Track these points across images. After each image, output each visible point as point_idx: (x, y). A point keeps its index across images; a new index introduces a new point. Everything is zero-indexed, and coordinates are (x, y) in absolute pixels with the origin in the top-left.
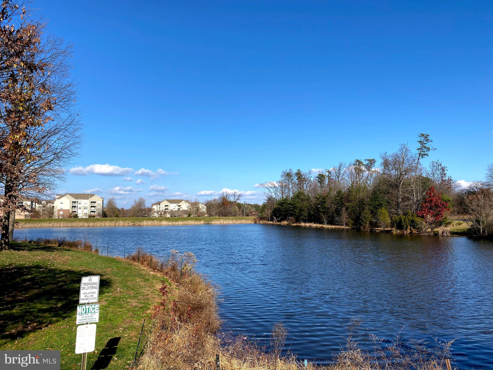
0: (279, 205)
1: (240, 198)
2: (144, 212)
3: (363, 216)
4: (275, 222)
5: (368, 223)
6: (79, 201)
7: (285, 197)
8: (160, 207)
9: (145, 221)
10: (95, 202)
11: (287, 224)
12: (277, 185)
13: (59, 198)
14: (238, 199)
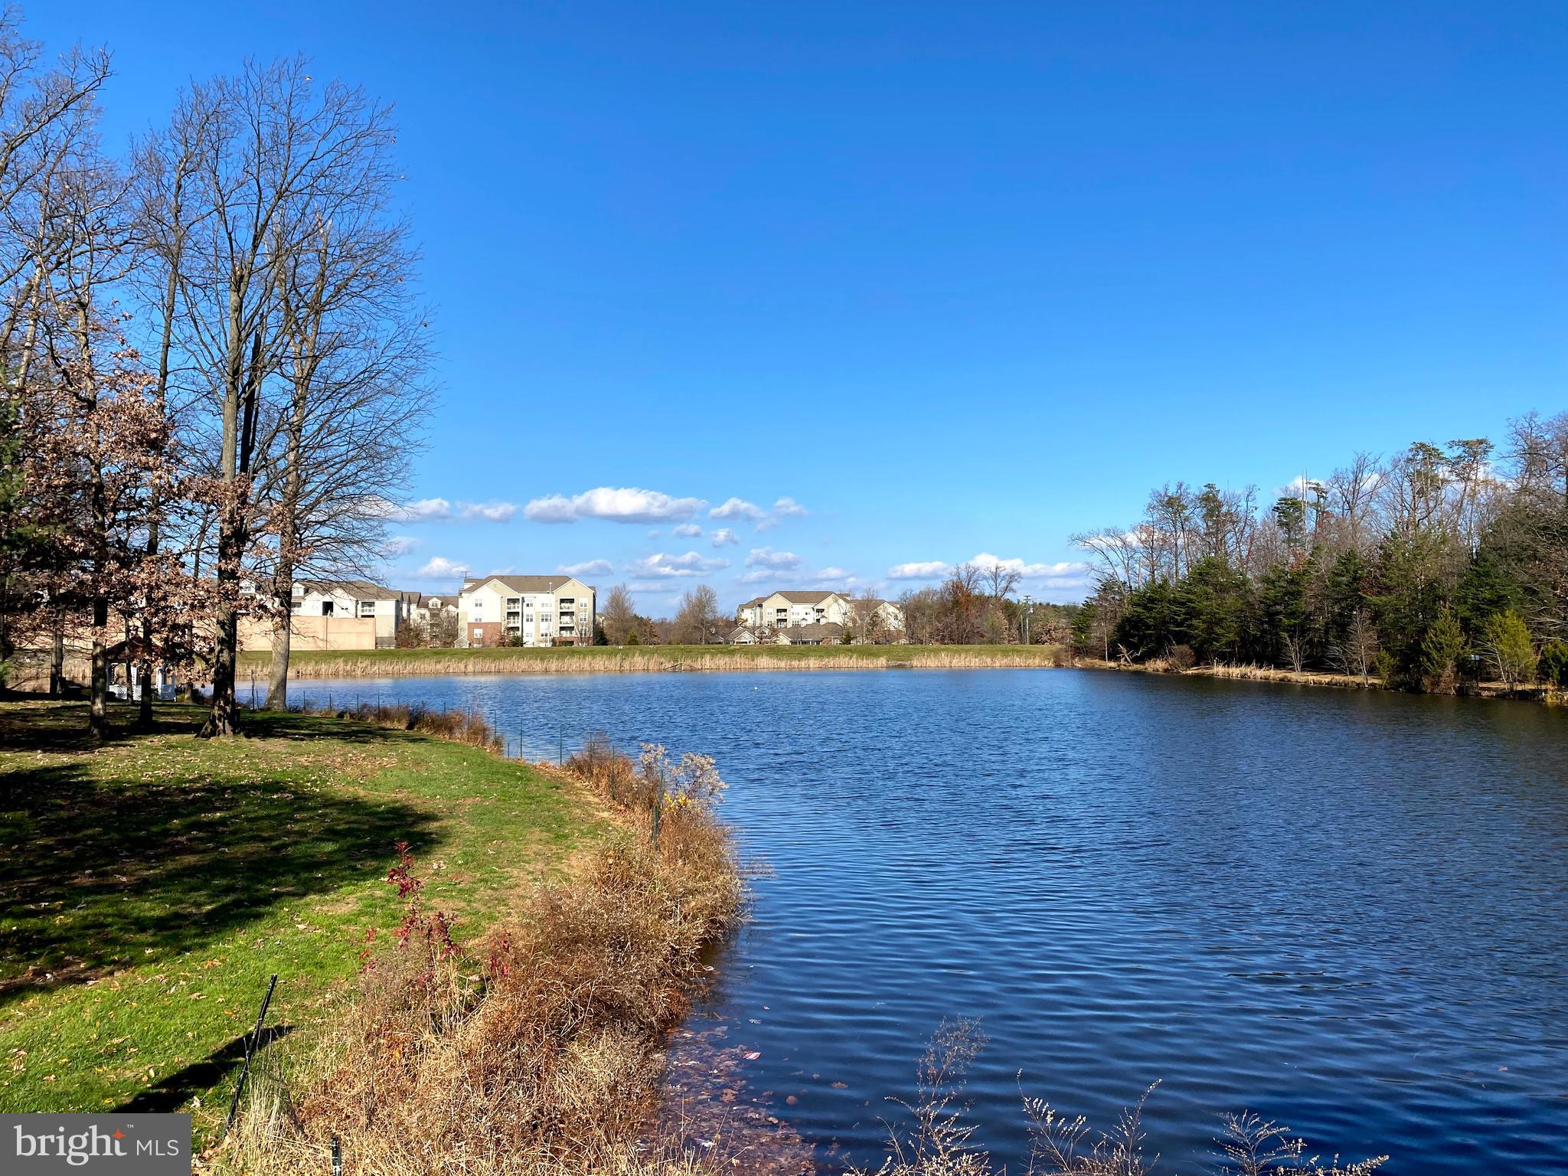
0: (1139, 605)
1: (1014, 585)
2: (713, 630)
3: (1432, 642)
4: (1125, 663)
5: (1450, 663)
6: (529, 597)
7: (1159, 581)
8: (761, 614)
9: (708, 657)
10: (572, 601)
11: (1166, 670)
12: (1132, 539)
13: (471, 590)
14: (1006, 589)
